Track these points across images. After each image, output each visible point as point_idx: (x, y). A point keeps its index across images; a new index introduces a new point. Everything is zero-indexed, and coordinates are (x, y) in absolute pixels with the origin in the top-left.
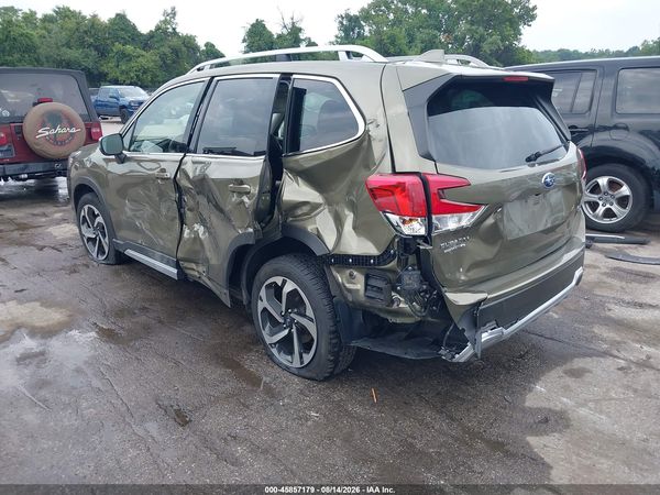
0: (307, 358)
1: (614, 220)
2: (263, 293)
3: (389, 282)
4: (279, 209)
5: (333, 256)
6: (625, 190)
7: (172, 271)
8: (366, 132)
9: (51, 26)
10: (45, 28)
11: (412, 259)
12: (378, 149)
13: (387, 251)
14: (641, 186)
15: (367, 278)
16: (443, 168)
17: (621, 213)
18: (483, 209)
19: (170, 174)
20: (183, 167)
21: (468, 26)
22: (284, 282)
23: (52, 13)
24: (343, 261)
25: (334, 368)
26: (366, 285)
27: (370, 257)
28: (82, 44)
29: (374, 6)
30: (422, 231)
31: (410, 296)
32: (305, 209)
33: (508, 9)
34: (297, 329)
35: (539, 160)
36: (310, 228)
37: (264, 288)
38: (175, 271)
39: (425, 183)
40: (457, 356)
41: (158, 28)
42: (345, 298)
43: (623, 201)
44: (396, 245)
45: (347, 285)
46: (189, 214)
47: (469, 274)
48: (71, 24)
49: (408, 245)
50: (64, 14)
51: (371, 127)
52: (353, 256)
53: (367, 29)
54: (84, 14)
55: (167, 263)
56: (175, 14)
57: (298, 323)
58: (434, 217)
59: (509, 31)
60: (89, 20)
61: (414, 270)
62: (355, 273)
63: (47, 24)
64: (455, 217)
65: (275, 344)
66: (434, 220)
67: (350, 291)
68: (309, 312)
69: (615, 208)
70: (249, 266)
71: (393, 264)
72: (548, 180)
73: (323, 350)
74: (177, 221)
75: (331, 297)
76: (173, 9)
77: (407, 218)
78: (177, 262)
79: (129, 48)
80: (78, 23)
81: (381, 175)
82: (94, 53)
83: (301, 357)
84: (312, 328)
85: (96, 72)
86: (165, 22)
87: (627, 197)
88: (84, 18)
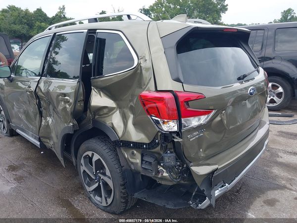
0: (110, 201)
1: (275, 105)
2: (82, 161)
3: (156, 159)
4: (90, 111)
5: (122, 141)
6: (280, 90)
7: (38, 143)
8: (139, 64)
9: (6, 14)
10: (3, 15)
11: (170, 145)
12: (147, 75)
13: (154, 141)
14: (289, 88)
15: (142, 156)
16: (188, 87)
17: (279, 101)
18: (214, 112)
19: (33, 88)
20: (39, 85)
21: (198, 14)
22: (93, 155)
23: (6, 8)
24: (128, 144)
25: (126, 206)
26: (142, 160)
27: (144, 144)
28: (21, 23)
29: (156, 4)
30: (175, 129)
31: (169, 169)
32: (105, 111)
33: (215, 6)
34: (103, 183)
35: (245, 79)
36: (108, 123)
37: (82, 158)
38: (39, 143)
39: (176, 97)
40: (200, 205)
41: (57, 15)
42: (130, 167)
43: (279, 95)
44: (159, 137)
45: (130, 159)
46: (44, 112)
47: (206, 152)
48: (16, 14)
49: (167, 137)
50: (12, 9)
51: (142, 61)
52: (133, 143)
53: (153, 15)
54: (22, 9)
55: (35, 139)
56: (64, 8)
57: (102, 179)
58: (182, 119)
59: (216, 15)
60: (24, 12)
61: (171, 153)
62: (135, 152)
63: (4, 13)
64: (197, 119)
65: (92, 191)
66: (183, 122)
67: (132, 163)
68: (108, 173)
69: (276, 98)
70: (75, 143)
71: (158, 149)
72: (252, 91)
73: (118, 196)
74: (38, 115)
75: (121, 166)
76: (64, 6)
77: (166, 121)
78: (39, 138)
79: (43, 24)
80: (19, 13)
81: (149, 92)
82: (27, 27)
83: (106, 200)
84: (110, 183)
85: (28, 35)
86: (60, 12)
87: (282, 93)
88: (22, 11)
